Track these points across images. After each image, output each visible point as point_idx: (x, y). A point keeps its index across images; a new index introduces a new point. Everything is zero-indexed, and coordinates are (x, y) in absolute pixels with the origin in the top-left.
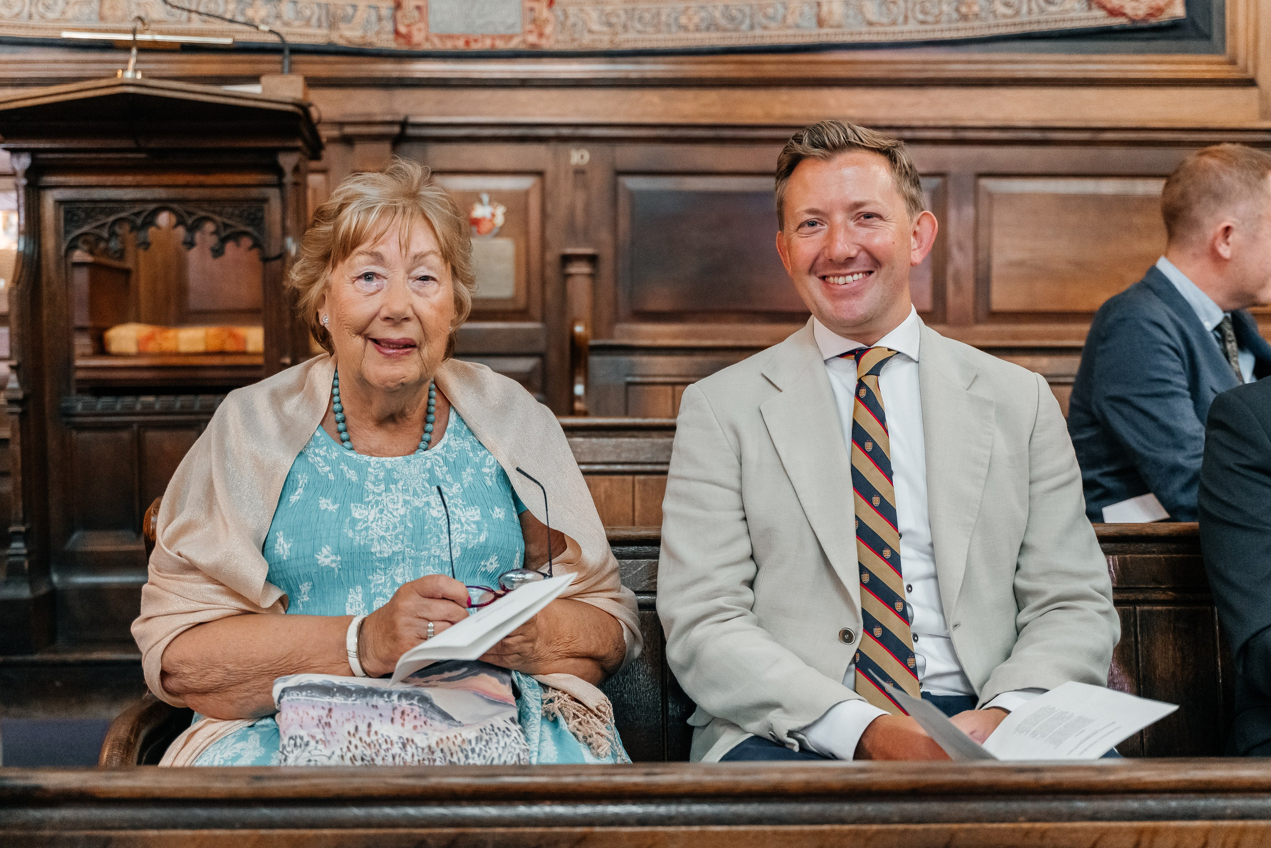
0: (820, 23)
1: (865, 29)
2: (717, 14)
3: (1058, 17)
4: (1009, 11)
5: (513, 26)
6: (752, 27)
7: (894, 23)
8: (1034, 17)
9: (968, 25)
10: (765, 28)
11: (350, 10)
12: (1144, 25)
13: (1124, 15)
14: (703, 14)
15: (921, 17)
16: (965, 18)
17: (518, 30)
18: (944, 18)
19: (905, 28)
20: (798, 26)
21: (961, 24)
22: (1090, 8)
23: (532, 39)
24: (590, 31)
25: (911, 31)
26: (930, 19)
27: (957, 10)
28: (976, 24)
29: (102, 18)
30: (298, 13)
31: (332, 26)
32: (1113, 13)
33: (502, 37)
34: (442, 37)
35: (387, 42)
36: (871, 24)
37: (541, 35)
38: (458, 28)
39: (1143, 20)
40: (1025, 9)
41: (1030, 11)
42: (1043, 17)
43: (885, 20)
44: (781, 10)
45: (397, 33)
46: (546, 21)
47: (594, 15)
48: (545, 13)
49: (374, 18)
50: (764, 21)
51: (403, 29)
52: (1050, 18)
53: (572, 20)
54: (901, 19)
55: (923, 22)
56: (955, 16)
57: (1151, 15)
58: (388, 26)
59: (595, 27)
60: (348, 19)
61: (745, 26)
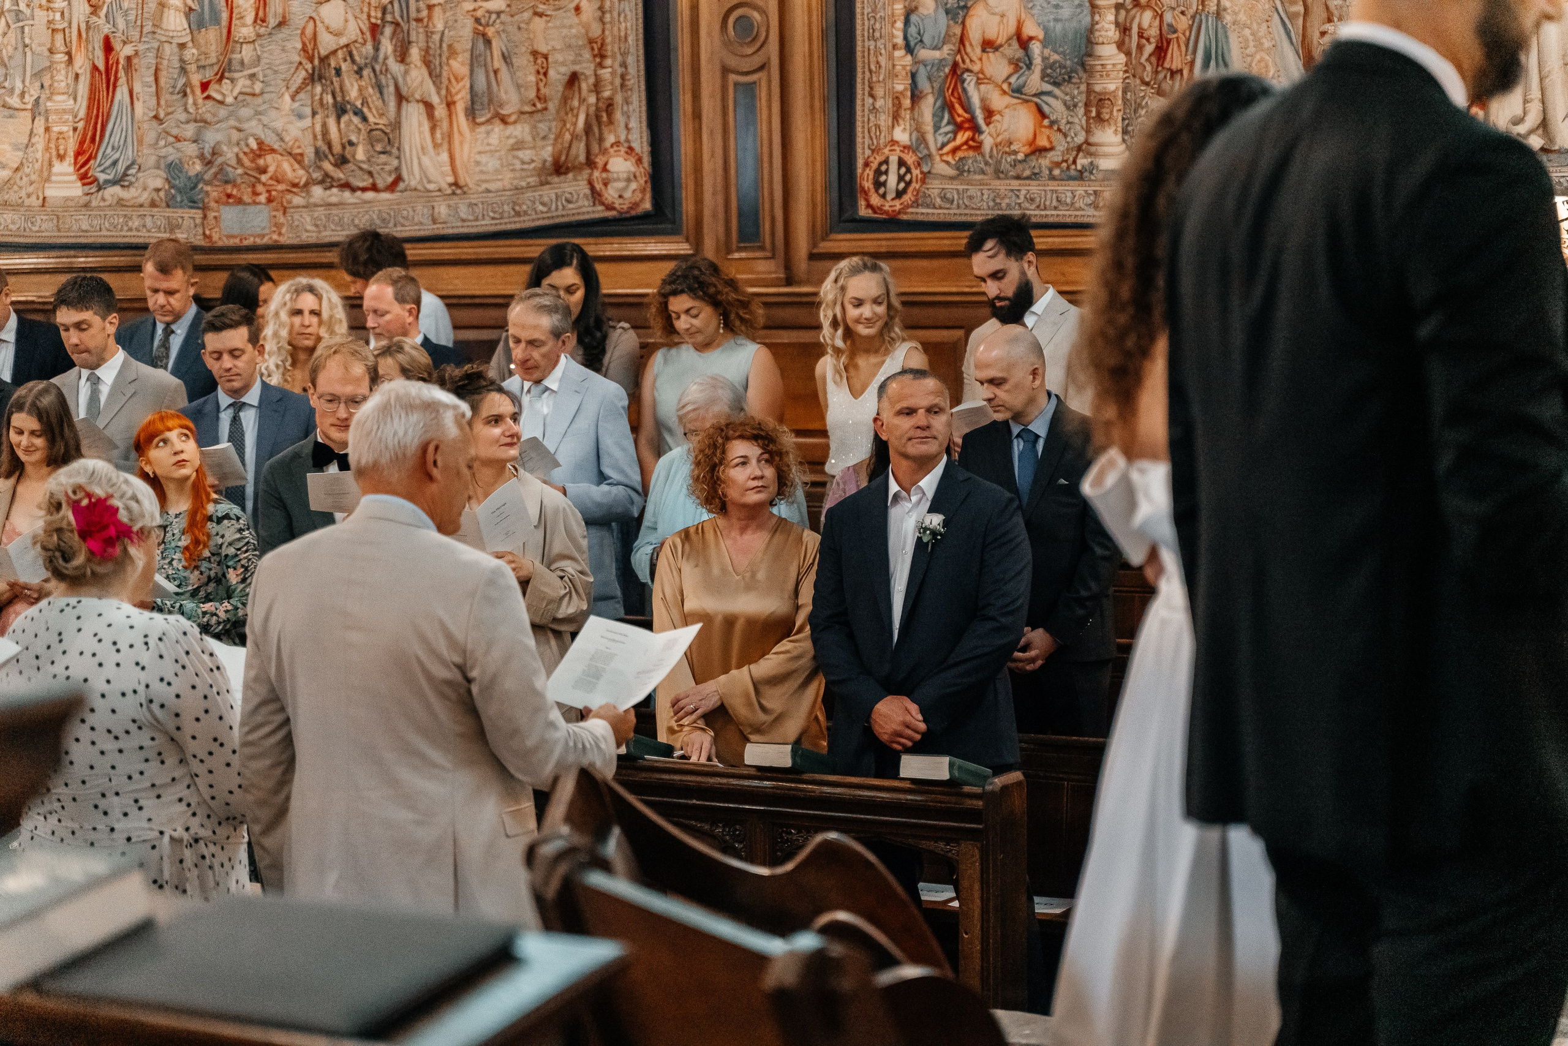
0: (434, 221)
1: (459, 224)
2: (375, 217)
3: (574, 211)
4: (545, 209)
5: (264, 228)
6: (395, 225)
7: (477, 219)
8: (560, 213)
9: (522, 219)
10: (403, 226)
11: (180, 220)
12: (628, 215)
13: (614, 209)
14: (367, 217)
15: (491, 214)
16: (518, 214)
17: (267, 231)
18: (506, 215)
19: (483, 223)
20: (421, 223)
21: (517, 219)
22: (594, 205)
23: (275, 237)
24: (307, 231)
25: (486, 225)
26: (497, 216)
27: (514, 209)
28: (526, 218)
29: (59, 230)
30: (154, 223)
31: (172, 231)
32: (610, 207)
33: (259, 236)
34: (229, 237)
35: (199, 241)
36: (463, 220)
37: (280, 234)
38: (236, 232)
39: (627, 212)
40: (554, 207)
41: (557, 209)
42: (564, 213)
43: (471, 218)
44: (411, 213)
45: (204, 234)
46: (282, 225)
47: (308, 219)
48: (282, 220)
49: (192, 225)
50: (402, 220)
51: (207, 232)
52: (570, 212)
53: (296, 223)
54: (480, 217)
55: (493, 218)
56: (512, 213)
57: (631, 208)
58: (200, 231)
59: (309, 228)
60: (179, 227)
61: (391, 225)
